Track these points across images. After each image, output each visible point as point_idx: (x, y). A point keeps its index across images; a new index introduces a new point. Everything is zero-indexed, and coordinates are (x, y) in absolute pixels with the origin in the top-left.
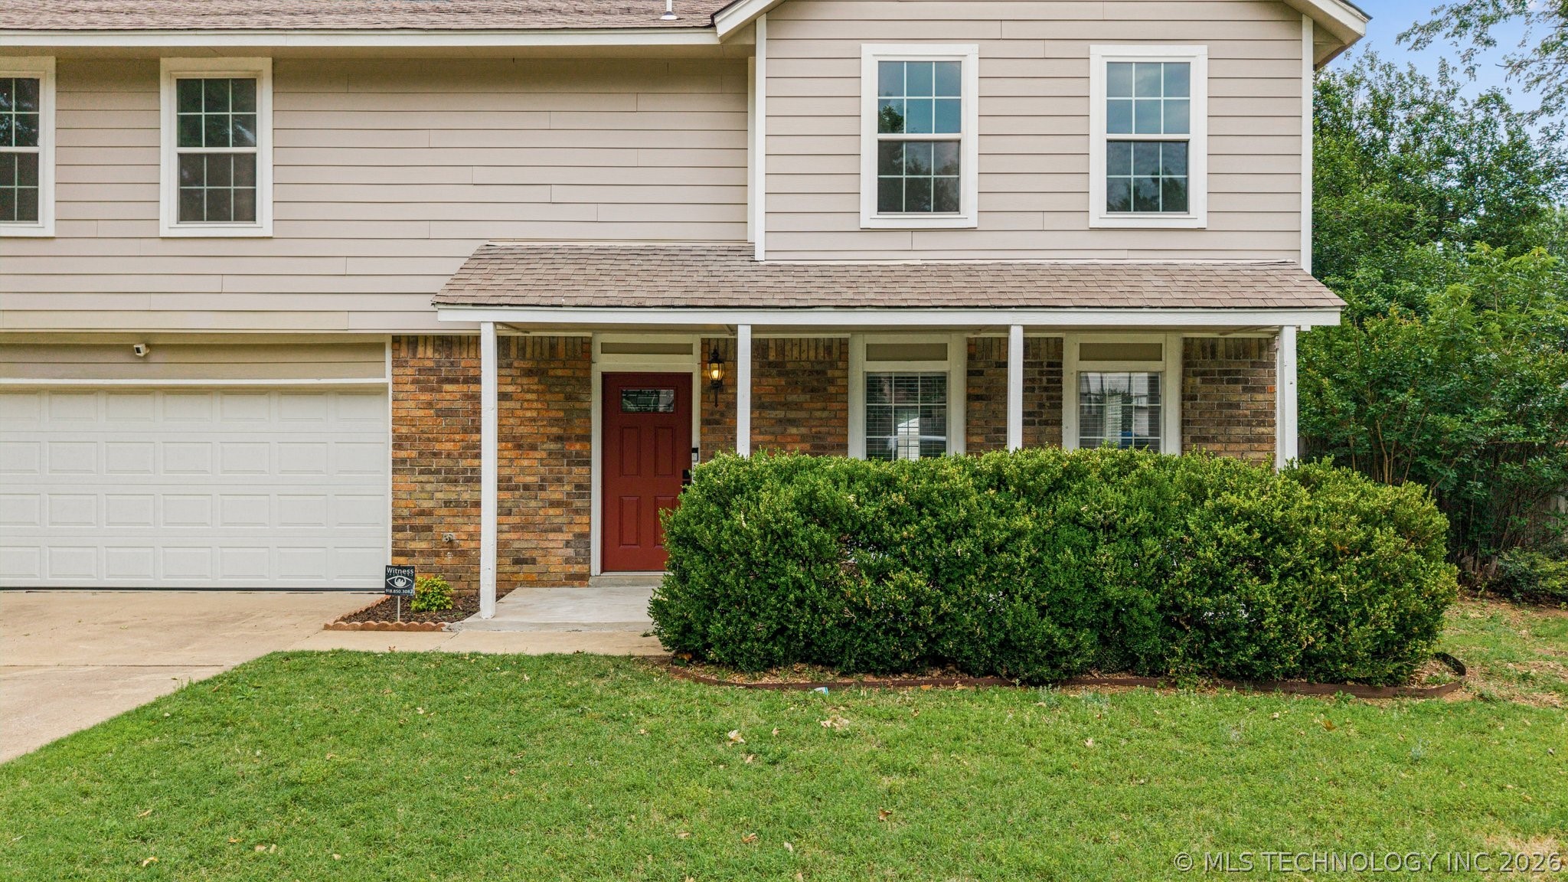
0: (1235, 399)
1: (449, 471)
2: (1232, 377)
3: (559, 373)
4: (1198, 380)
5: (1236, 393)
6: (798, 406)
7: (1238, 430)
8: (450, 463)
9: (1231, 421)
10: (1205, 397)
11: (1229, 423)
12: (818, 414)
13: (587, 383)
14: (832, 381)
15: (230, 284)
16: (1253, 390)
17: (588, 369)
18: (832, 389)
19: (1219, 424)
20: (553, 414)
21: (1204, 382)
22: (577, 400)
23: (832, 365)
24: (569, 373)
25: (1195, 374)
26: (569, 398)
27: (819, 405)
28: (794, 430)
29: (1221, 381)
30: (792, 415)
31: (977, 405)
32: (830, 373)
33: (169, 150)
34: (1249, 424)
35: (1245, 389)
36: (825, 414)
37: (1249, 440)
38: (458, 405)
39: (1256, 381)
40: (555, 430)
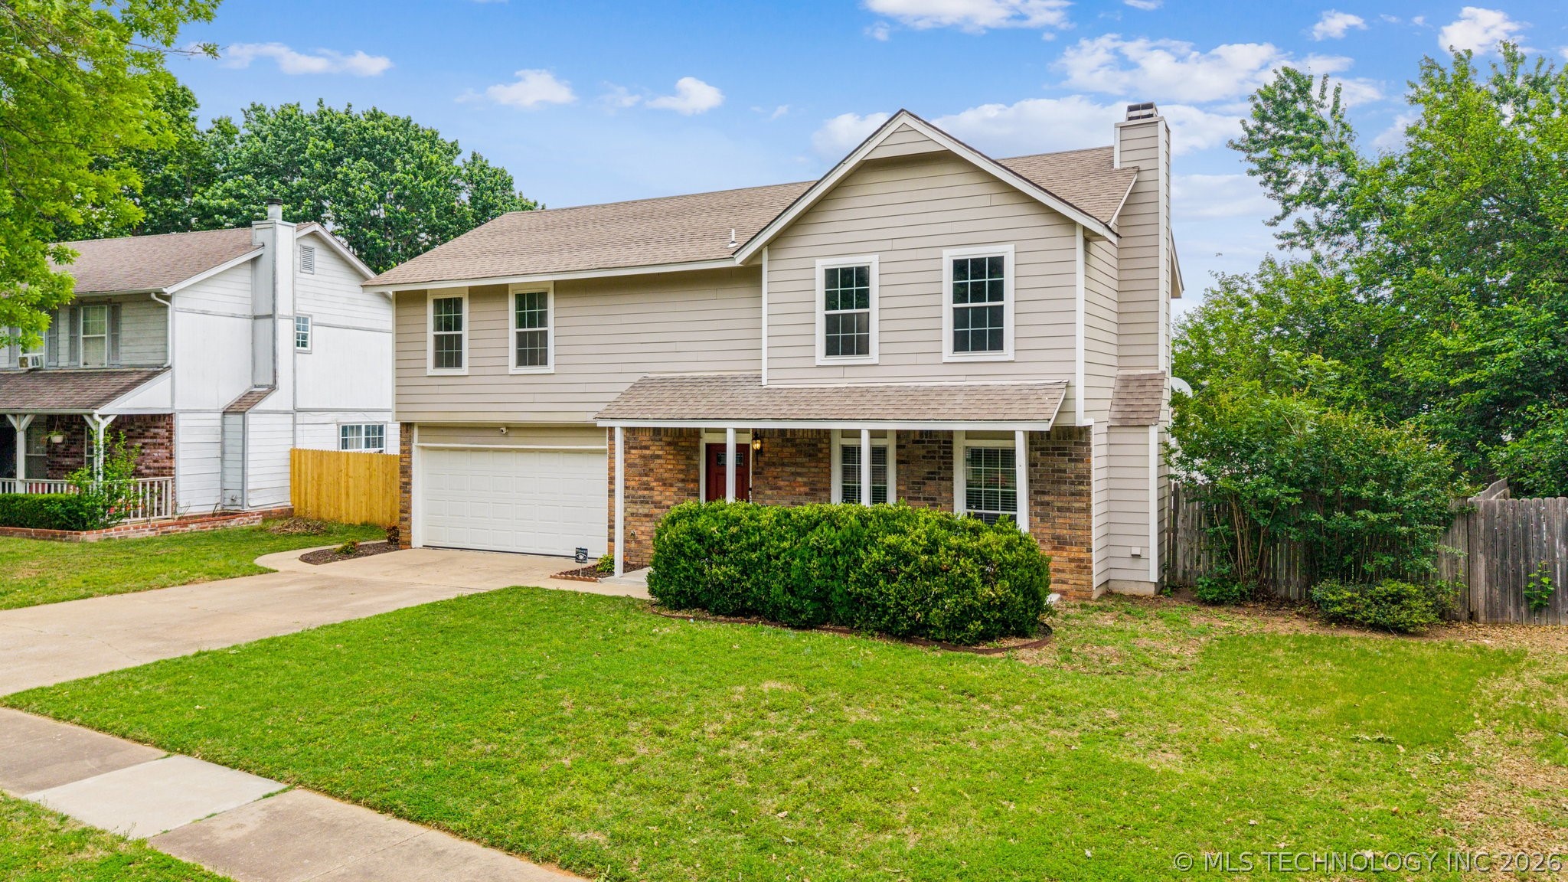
0: (1063, 467)
1: (633, 497)
2: (1062, 452)
3: (683, 444)
4: (1038, 453)
5: (1063, 463)
6: (802, 465)
7: (1065, 488)
8: (633, 492)
9: (1060, 482)
10: (1042, 465)
11: (1059, 483)
12: (813, 470)
13: (697, 450)
14: (820, 450)
15: (538, 398)
16: (1075, 461)
17: (698, 442)
18: (820, 455)
19: (1053, 483)
20: (681, 467)
21: (1042, 455)
22: (691, 459)
23: (820, 441)
24: (687, 444)
25: (1037, 450)
26: (689, 458)
27: (813, 464)
28: (799, 479)
29: (1053, 454)
30: (799, 470)
31: (902, 466)
32: (819, 445)
33: (513, 330)
34: (1072, 483)
35: (1070, 460)
36: (816, 470)
37: (1072, 494)
38: (637, 461)
39: (1076, 455)
40: (681, 476)
